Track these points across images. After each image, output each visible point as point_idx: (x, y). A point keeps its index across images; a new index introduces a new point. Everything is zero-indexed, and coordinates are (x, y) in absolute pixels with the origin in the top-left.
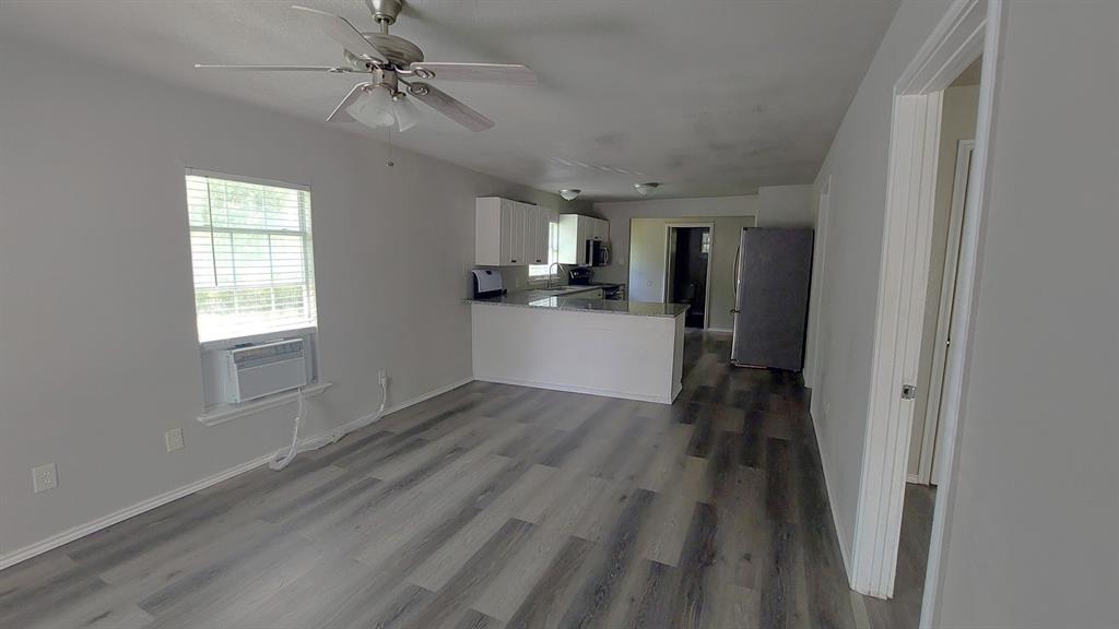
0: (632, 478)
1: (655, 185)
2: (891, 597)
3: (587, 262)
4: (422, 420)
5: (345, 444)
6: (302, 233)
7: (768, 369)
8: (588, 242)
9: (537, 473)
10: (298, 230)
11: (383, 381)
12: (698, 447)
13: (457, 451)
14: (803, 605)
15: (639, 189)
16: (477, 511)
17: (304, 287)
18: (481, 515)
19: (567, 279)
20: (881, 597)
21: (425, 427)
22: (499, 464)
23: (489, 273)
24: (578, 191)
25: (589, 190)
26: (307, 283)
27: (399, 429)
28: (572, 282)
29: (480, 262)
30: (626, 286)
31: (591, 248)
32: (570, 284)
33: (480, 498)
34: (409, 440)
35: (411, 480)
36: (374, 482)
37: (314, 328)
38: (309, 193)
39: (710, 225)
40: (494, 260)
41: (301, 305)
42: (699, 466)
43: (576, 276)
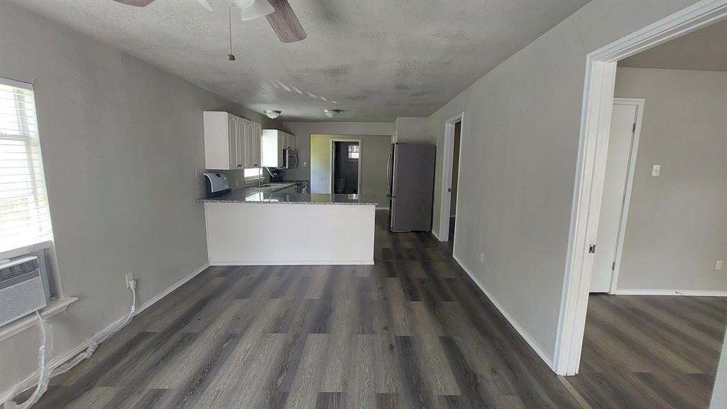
0: (386, 328)
1: (338, 111)
2: (577, 373)
3: (285, 165)
4: (178, 313)
5: (101, 358)
6: (25, 138)
7: (412, 231)
8: (284, 151)
9: (315, 342)
10: (17, 133)
11: (132, 284)
12: (411, 294)
13: (231, 338)
14: (546, 398)
15: (328, 114)
16: (285, 395)
17: (31, 198)
18: (290, 398)
19: (269, 179)
20: (572, 375)
21: (185, 320)
22: (277, 341)
23: (219, 176)
24: (280, 112)
25: (288, 111)
26: (35, 193)
27: (158, 327)
28: (273, 180)
29: (209, 166)
30: (309, 182)
31: (287, 155)
32: (271, 182)
33: (280, 381)
34: (176, 337)
35: (201, 381)
36: (158, 394)
37: (51, 242)
38: (32, 93)
39: (359, 141)
40: (224, 165)
41: (28, 218)
42: (419, 307)
43: (275, 176)
